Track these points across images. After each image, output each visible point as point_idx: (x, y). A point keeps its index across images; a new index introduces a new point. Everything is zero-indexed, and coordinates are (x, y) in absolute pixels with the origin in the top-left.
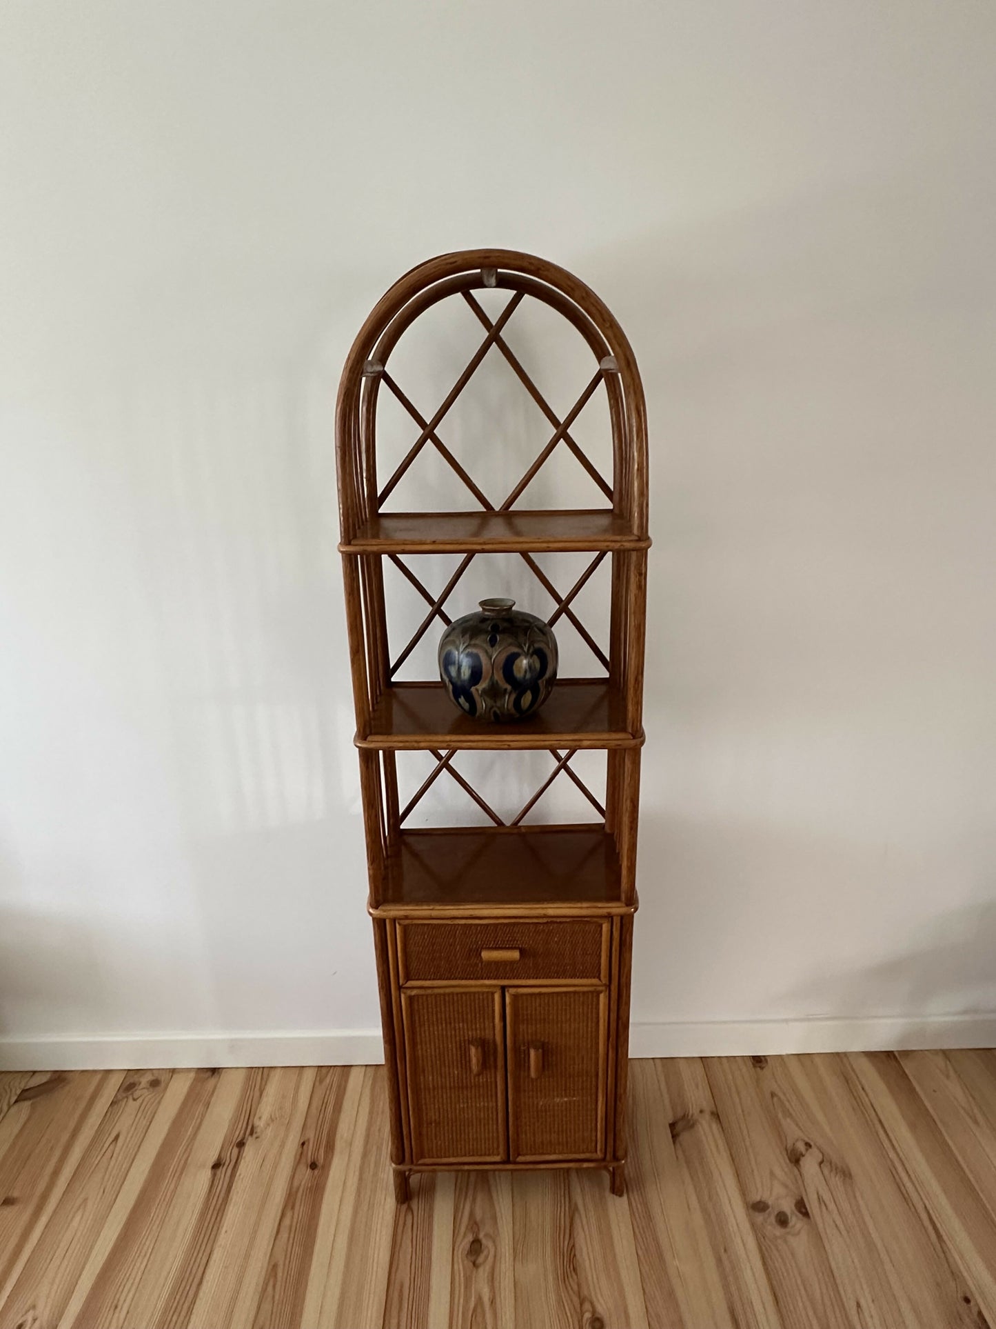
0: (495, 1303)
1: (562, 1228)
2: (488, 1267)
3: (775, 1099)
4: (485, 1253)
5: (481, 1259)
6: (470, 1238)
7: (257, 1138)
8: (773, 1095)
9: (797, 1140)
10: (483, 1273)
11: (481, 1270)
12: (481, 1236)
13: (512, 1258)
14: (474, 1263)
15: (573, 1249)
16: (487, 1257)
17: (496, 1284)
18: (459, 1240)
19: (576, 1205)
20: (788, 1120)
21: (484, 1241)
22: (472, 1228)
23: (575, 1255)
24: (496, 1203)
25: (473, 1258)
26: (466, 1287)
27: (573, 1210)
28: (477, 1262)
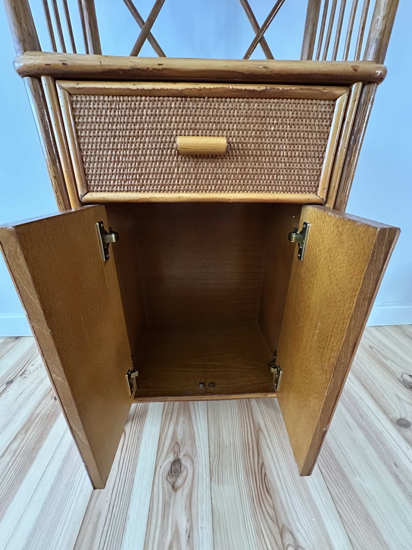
0: (193, 538)
1: (251, 446)
2: (186, 489)
3: (373, 349)
4: (184, 474)
5: (180, 481)
6: (171, 458)
7: (24, 378)
8: (371, 347)
9: (403, 373)
10: (181, 496)
11: (179, 492)
12: (181, 456)
13: (208, 479)
14: (173, 487)
15: (263, 468)
16: (185, 479)
17: (194, 511)
18: (162, 458)
19: (259, 424)
20: (389, 361)
21: (183, 461)
22: (174, 448)
23: (265, 474)
24: (194, 424)
25: (172, 480)
26: (163, 516)
27: (258, 431)
28: (177, 484)
